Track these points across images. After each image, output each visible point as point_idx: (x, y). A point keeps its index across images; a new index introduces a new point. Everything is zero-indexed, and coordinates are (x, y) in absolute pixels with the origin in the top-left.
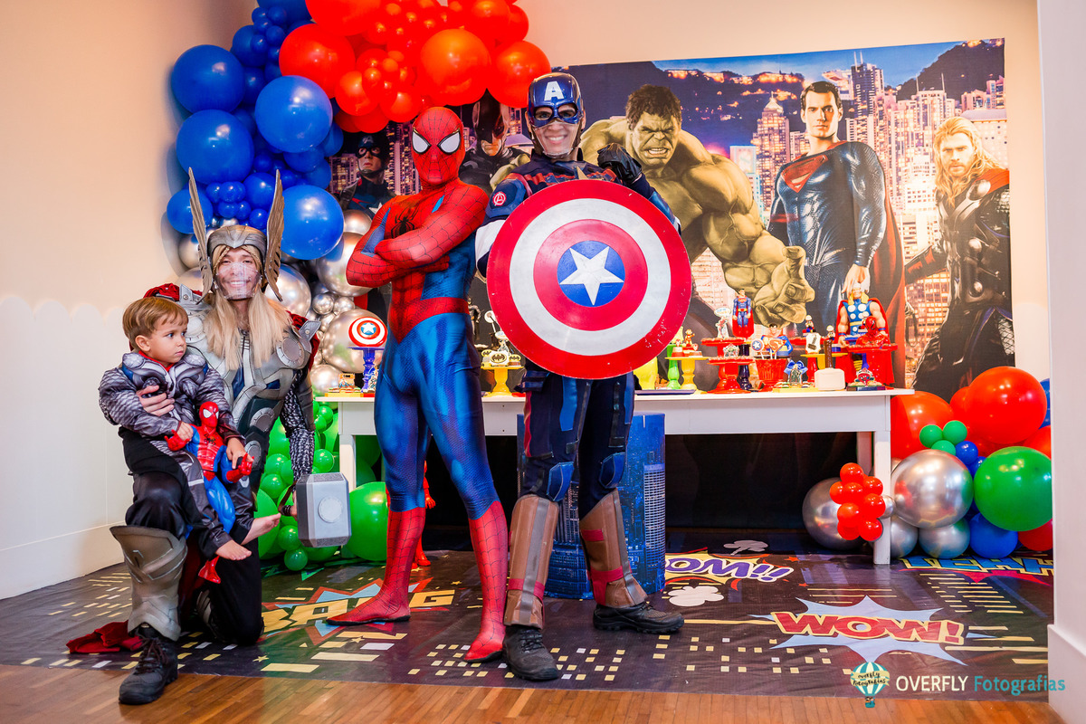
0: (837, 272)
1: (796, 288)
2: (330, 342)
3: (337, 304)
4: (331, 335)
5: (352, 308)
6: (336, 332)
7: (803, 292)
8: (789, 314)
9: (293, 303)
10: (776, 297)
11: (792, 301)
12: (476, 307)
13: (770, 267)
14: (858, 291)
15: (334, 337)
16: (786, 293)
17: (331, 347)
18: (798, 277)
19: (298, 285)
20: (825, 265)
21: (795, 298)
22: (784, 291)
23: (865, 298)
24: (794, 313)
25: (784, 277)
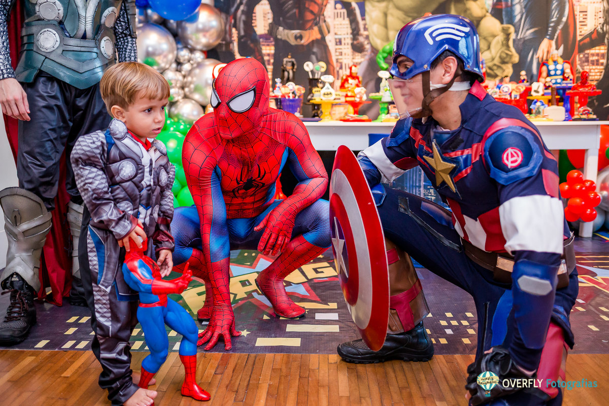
0: (534, 43)
1: (507, 54)
2: (191, 83)
3: (193, 56)
4: (192, 78)
5: (203, 59)
6: (195, 75)
7: (511, 56)
8: (501, 71)
9: (165, 53)
10: (493, 59)
11: (504, 62)
12: (293, 60)
13: (490, 39)
14: (556, 56)
15: (195, 79)
16: (500, 57)
17: (192, 86)
18: (508, 47)
19: (168, 39)
20: (526, 38)
21: (506, 60)
22: (498, 55)
23: (560, 61)
24: (504, 71)
25: (499, 46)
